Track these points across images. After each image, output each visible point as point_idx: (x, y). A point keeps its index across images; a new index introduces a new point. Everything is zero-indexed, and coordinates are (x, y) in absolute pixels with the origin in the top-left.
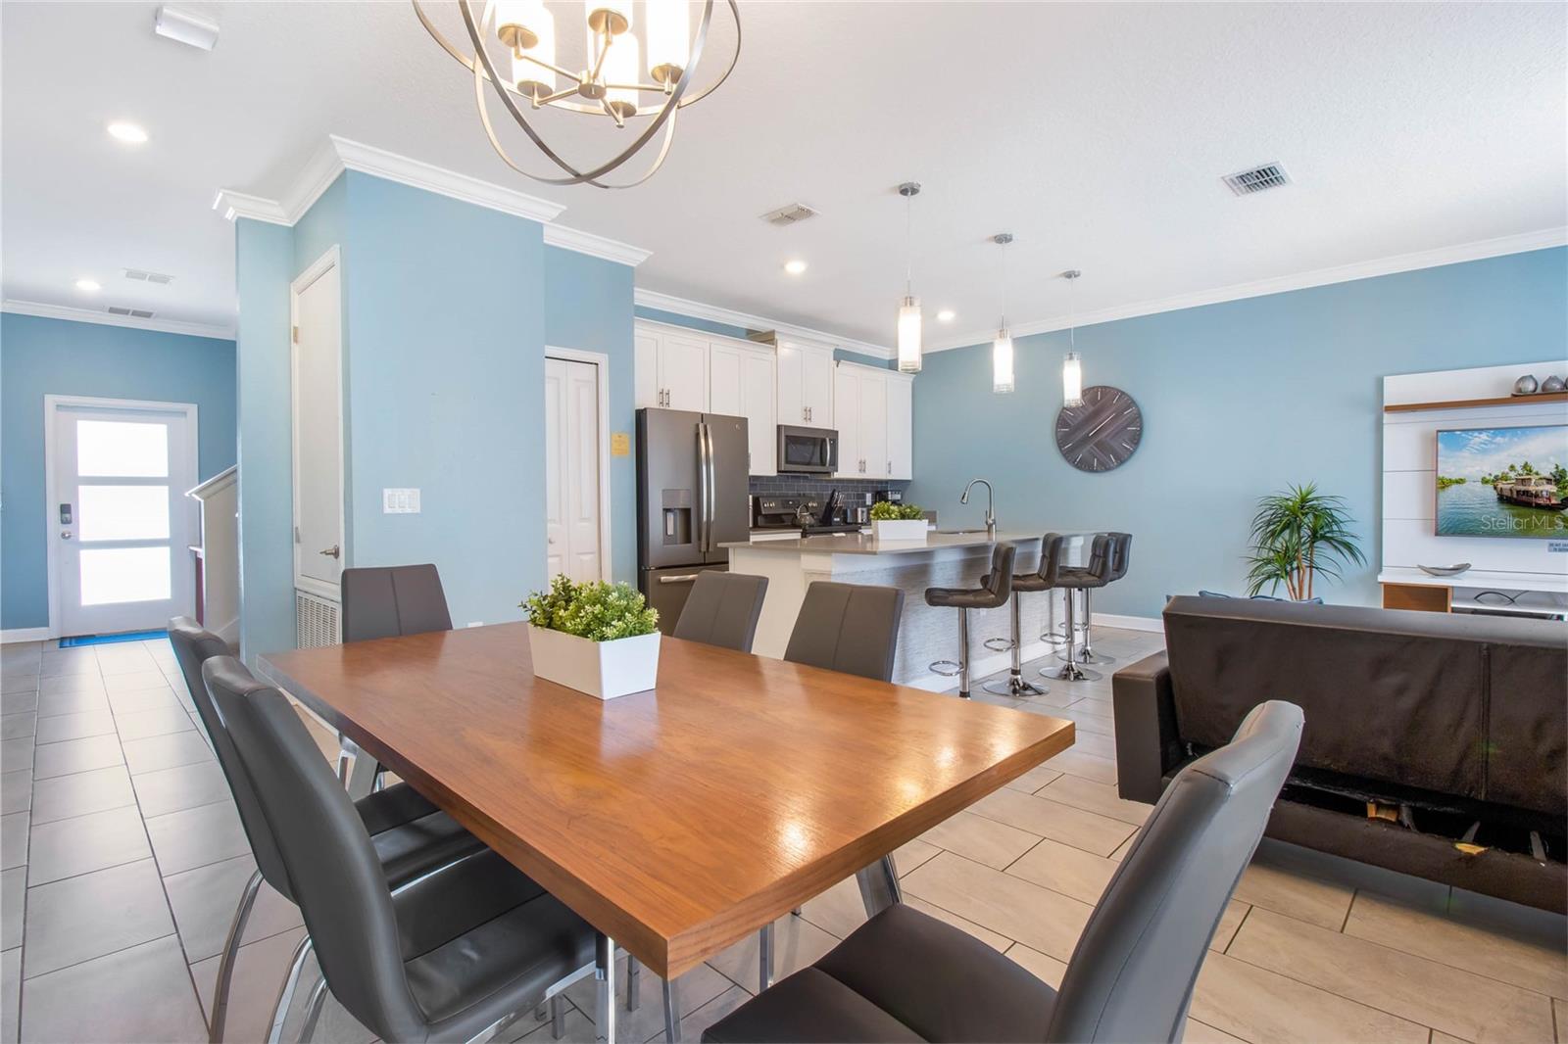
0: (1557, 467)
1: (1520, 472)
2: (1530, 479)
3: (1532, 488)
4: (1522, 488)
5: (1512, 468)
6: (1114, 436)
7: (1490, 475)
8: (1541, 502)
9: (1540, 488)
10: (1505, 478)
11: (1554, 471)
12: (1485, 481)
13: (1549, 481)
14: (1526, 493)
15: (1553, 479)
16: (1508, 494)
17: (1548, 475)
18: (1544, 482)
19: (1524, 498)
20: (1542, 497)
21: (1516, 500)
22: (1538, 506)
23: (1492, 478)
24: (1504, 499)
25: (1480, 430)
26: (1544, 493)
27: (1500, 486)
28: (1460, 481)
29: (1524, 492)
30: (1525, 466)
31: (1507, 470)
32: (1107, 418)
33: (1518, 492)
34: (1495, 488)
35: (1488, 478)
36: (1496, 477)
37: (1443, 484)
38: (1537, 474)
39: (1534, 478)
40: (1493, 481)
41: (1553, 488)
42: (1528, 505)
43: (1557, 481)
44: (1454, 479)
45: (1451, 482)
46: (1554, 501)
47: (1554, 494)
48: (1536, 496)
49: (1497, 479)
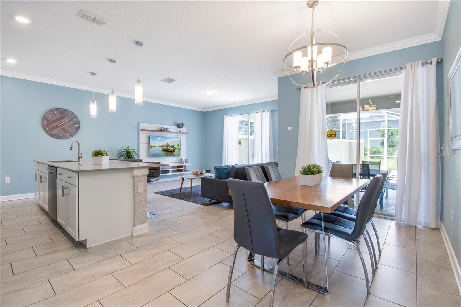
0: (173, 144)
3: (169, 148)
4: (167, 148)
5: (165, 144)
6: (69, 127)
8: (170, 151)
10: (164, 146)
12: (160, 147)
14: (167, 149)
16: (164, 149)
17: (171, 146)
19: (167, 150)
22: (170, 152)
24: (163, 150)
25: (159, 137)
27: (163, 147)
28: (155, 147)
30: (168, 144)
32: (66, 120)
34: (162, 148)
37: (150, 147)
39: (169, 146)
41: (172, 148)
42: (168, 151)
43: (173, 147)
44: (153, 146)
45: (153, 147)
46: (172, 151)
47: (172, 149)
48: (169, 150)
49: (162, 146)
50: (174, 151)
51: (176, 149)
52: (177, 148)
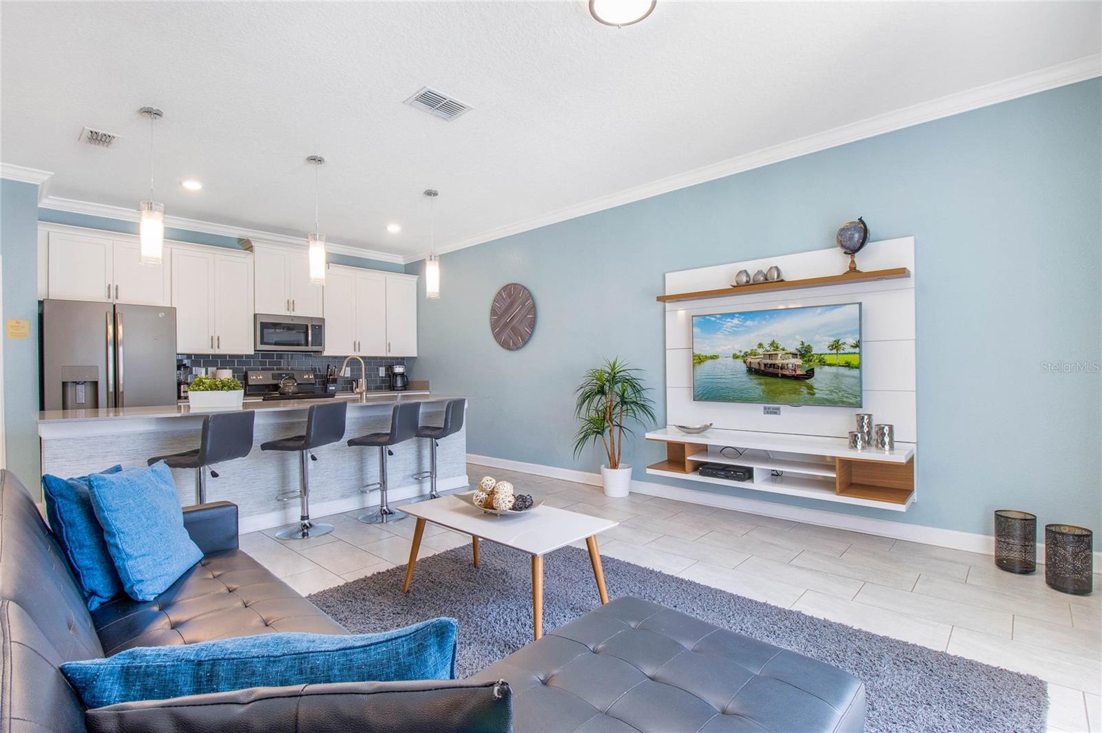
0: (803, 344)
1: (768, 349)
2: (776, 354)
3: (779, 362)
4: (769, 362)
5: (760, 345)
6: (520, 323)
7: (740, 351)
8: (787, 373)
9: (785, 362)
10: (754, 354)
11: (799, 347)
12: (735, 357)
13: (794, 355)
14: (773, 365)
15: (799, 353)
16: (757, 367)
17: (794, 351)
18: (790, 356)
19: (771, 370)
20: (788, 368)
21: (762, 371)
22: (784, 376)
23: (742, 354)
24: (752, 371)
26: (790, 366)
27: (749, 360)
28: (714, 357)
29: (771, 365)
30: (773, 344)
31: (756, 347)
32: (516, 309)
33: (765, 365)
34: (745, 362)
35: (738, 354)
36: (746, 353)
37: (698, 360)
38: (783, 350)
39: (780, 353)
40: (743, 356)
41: (799, 361)
42: (775, 375)
43: (802, 356)
44: (709, 355)
45: (707, 358)
46: (799, 372)
47: (799, 366)
48: (782, 368)
49: (746, 354)
50: (810, 374)
51: (823, 363)
52: (829, 359)
